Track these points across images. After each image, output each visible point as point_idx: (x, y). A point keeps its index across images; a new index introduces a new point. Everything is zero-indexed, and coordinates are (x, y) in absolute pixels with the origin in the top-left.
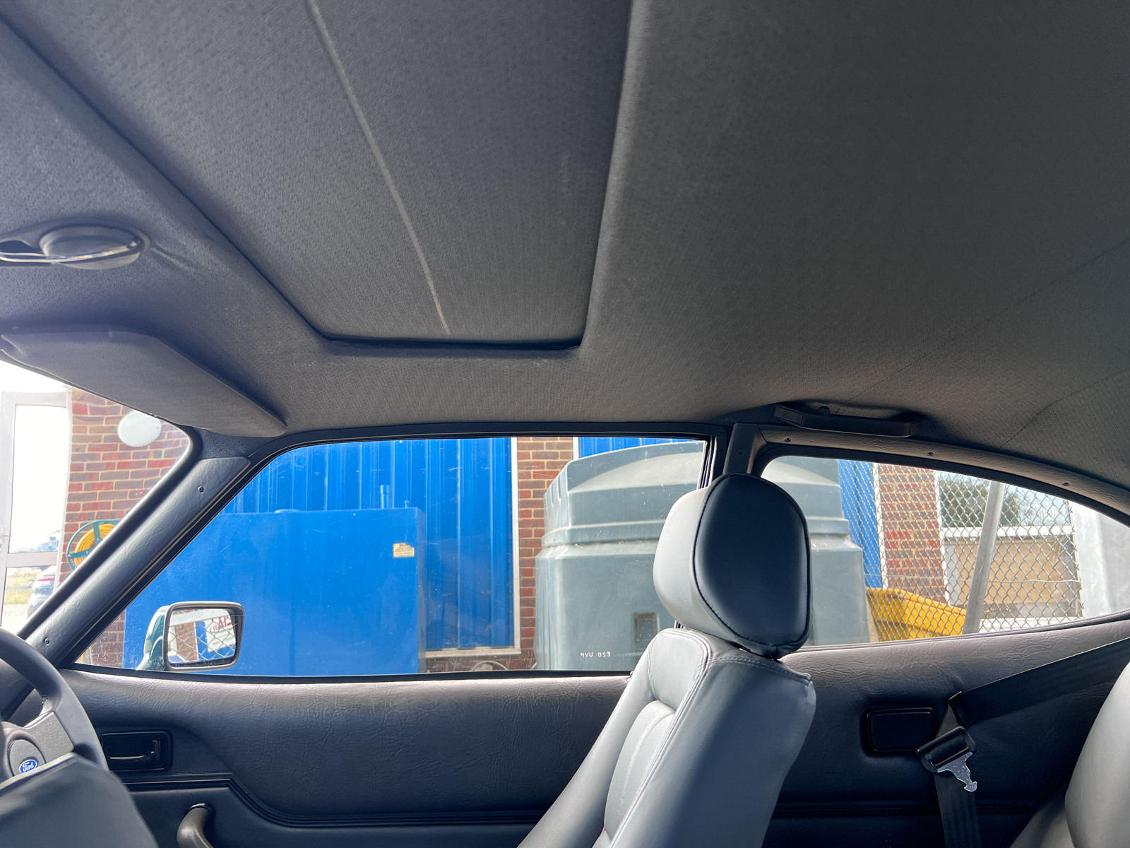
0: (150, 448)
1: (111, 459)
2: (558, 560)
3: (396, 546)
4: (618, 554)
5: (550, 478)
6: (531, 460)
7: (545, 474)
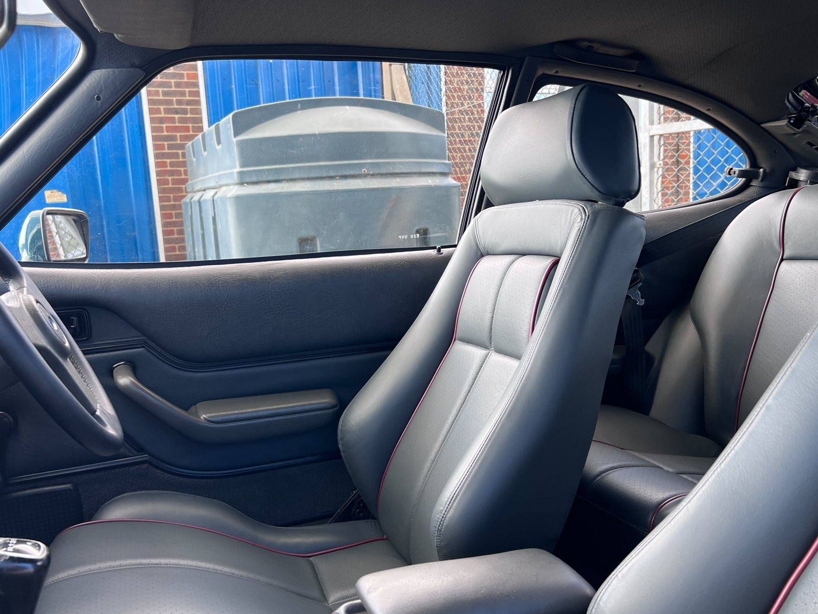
2: (230, 198)
3: (47, 193)
4: (283, 191)
5: (182, 132)
6: (163, 115)
7: (176, 129)
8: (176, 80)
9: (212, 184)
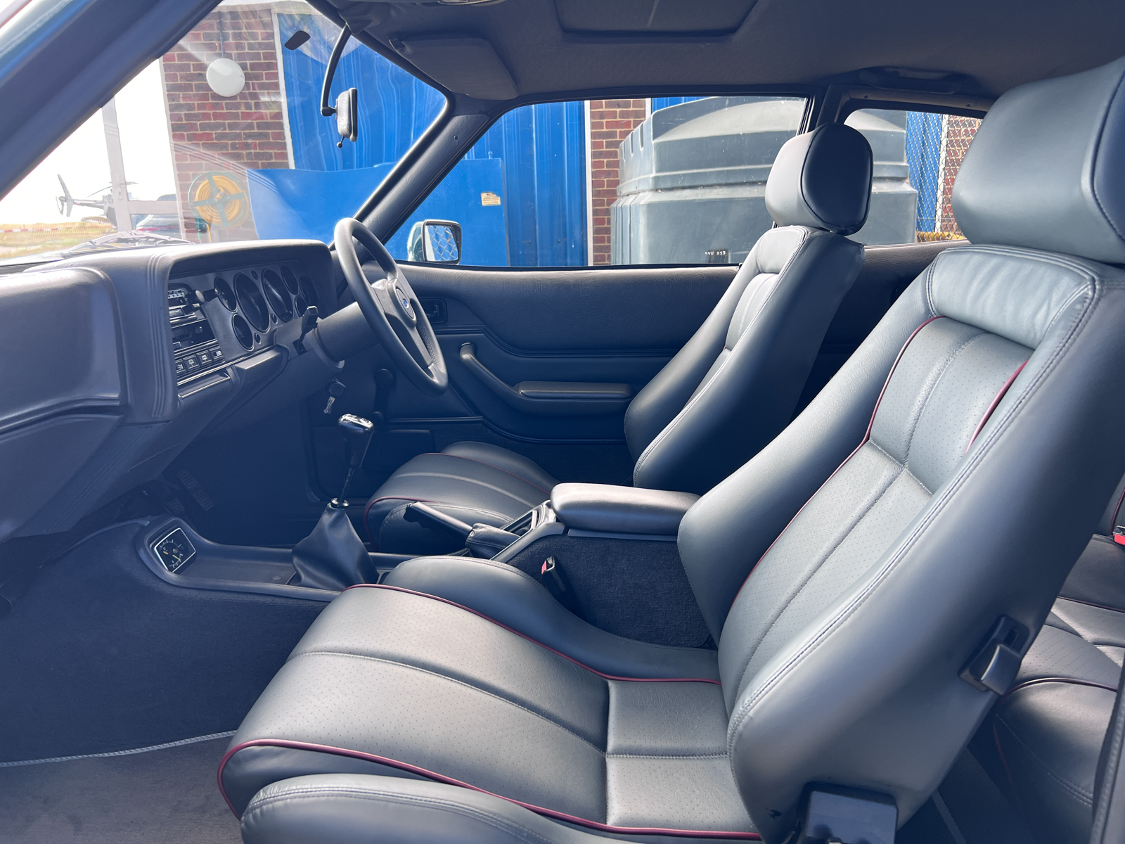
0: (241, 99)
1: (205, 109)
2: (643, 205)
3: (484, 196)
5: (623, 128)
7: (617, 125)
9: (633, 189)
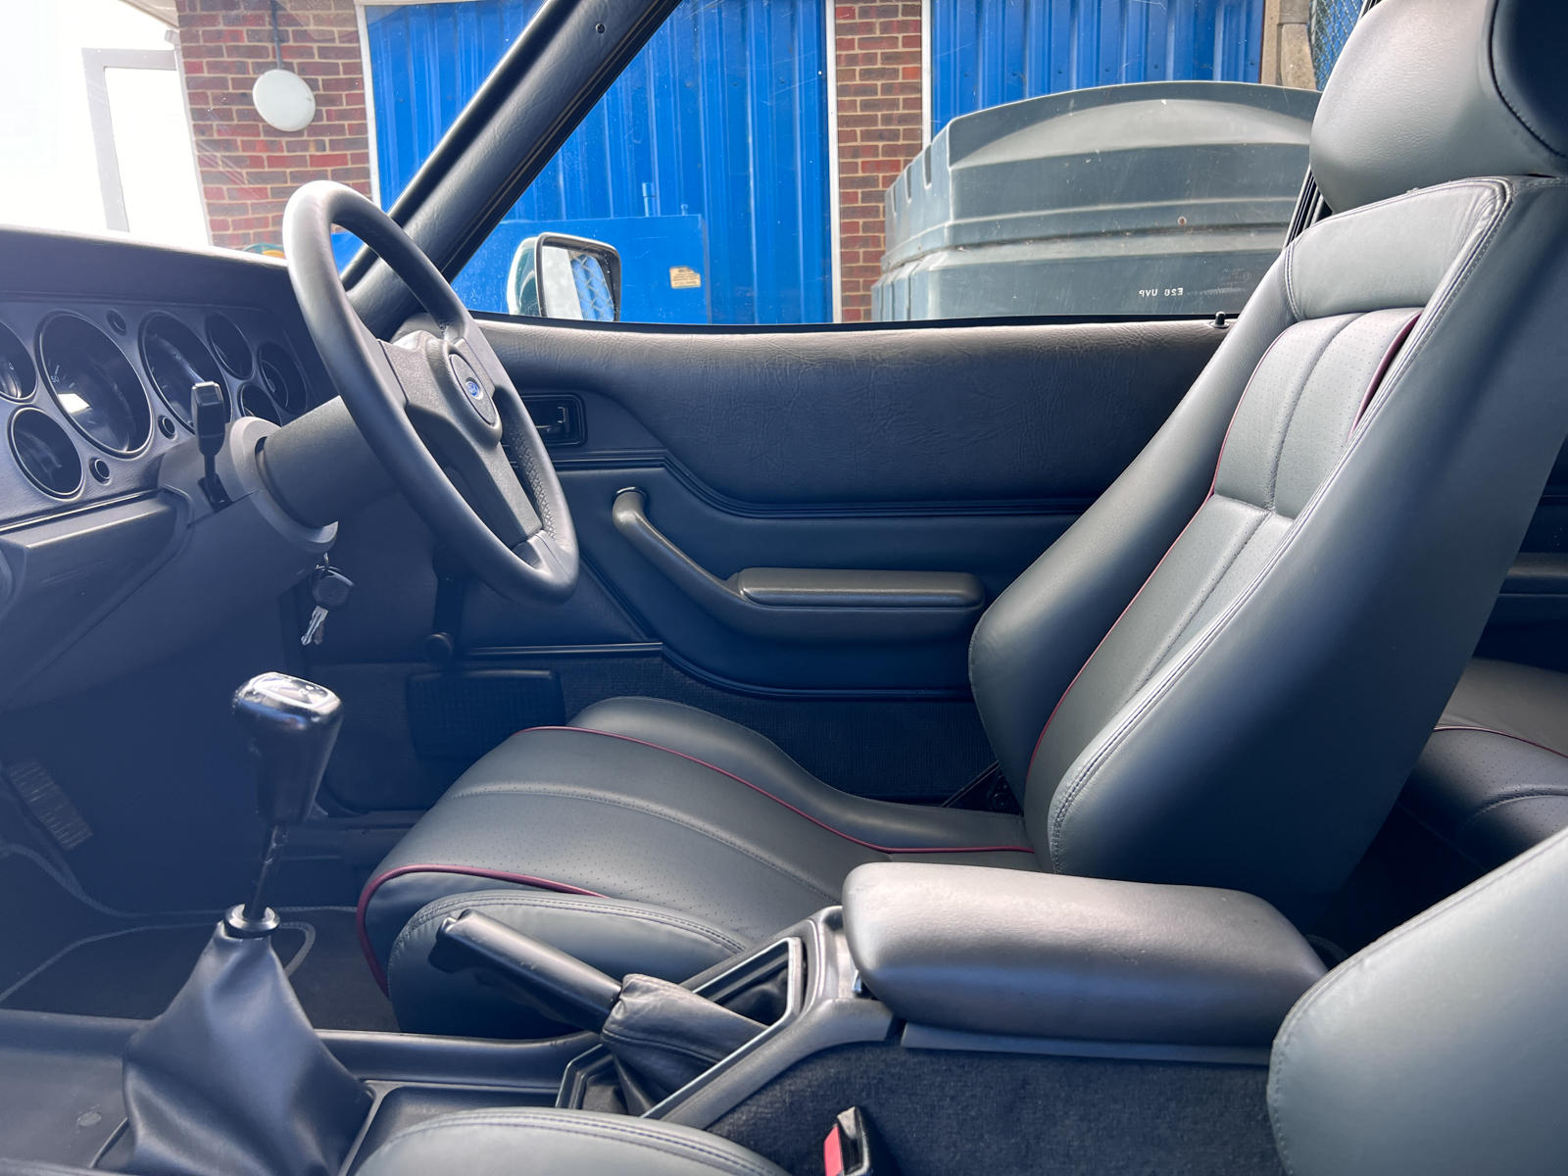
0: (309, 135)
1: (255, 150)
2: (932, 272)
3: (674, 272)
4: (1024, 259)
5: (887, 171)
6: (859, 143)
7: (879, 166)
8: (884, 82)
9: (913, 252)
